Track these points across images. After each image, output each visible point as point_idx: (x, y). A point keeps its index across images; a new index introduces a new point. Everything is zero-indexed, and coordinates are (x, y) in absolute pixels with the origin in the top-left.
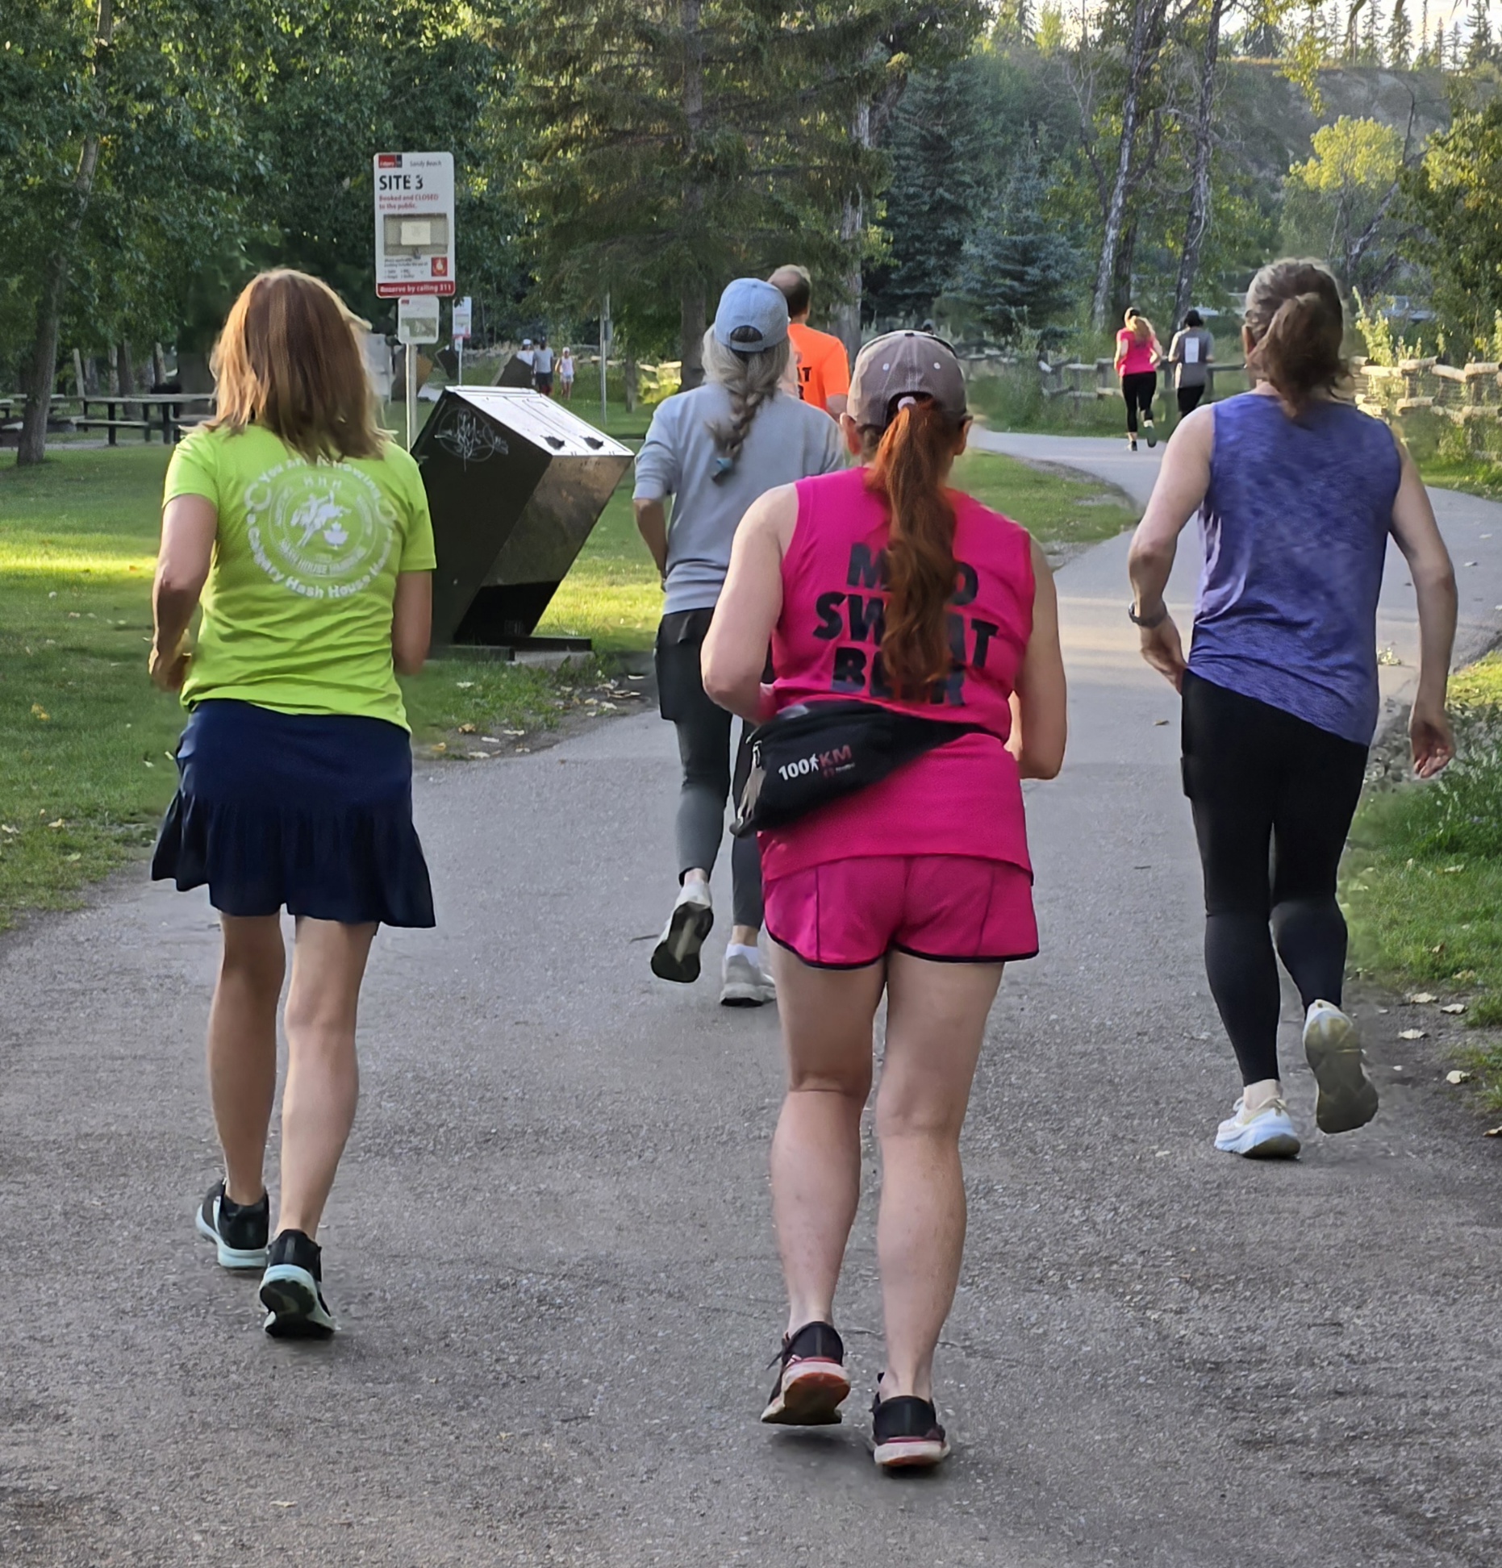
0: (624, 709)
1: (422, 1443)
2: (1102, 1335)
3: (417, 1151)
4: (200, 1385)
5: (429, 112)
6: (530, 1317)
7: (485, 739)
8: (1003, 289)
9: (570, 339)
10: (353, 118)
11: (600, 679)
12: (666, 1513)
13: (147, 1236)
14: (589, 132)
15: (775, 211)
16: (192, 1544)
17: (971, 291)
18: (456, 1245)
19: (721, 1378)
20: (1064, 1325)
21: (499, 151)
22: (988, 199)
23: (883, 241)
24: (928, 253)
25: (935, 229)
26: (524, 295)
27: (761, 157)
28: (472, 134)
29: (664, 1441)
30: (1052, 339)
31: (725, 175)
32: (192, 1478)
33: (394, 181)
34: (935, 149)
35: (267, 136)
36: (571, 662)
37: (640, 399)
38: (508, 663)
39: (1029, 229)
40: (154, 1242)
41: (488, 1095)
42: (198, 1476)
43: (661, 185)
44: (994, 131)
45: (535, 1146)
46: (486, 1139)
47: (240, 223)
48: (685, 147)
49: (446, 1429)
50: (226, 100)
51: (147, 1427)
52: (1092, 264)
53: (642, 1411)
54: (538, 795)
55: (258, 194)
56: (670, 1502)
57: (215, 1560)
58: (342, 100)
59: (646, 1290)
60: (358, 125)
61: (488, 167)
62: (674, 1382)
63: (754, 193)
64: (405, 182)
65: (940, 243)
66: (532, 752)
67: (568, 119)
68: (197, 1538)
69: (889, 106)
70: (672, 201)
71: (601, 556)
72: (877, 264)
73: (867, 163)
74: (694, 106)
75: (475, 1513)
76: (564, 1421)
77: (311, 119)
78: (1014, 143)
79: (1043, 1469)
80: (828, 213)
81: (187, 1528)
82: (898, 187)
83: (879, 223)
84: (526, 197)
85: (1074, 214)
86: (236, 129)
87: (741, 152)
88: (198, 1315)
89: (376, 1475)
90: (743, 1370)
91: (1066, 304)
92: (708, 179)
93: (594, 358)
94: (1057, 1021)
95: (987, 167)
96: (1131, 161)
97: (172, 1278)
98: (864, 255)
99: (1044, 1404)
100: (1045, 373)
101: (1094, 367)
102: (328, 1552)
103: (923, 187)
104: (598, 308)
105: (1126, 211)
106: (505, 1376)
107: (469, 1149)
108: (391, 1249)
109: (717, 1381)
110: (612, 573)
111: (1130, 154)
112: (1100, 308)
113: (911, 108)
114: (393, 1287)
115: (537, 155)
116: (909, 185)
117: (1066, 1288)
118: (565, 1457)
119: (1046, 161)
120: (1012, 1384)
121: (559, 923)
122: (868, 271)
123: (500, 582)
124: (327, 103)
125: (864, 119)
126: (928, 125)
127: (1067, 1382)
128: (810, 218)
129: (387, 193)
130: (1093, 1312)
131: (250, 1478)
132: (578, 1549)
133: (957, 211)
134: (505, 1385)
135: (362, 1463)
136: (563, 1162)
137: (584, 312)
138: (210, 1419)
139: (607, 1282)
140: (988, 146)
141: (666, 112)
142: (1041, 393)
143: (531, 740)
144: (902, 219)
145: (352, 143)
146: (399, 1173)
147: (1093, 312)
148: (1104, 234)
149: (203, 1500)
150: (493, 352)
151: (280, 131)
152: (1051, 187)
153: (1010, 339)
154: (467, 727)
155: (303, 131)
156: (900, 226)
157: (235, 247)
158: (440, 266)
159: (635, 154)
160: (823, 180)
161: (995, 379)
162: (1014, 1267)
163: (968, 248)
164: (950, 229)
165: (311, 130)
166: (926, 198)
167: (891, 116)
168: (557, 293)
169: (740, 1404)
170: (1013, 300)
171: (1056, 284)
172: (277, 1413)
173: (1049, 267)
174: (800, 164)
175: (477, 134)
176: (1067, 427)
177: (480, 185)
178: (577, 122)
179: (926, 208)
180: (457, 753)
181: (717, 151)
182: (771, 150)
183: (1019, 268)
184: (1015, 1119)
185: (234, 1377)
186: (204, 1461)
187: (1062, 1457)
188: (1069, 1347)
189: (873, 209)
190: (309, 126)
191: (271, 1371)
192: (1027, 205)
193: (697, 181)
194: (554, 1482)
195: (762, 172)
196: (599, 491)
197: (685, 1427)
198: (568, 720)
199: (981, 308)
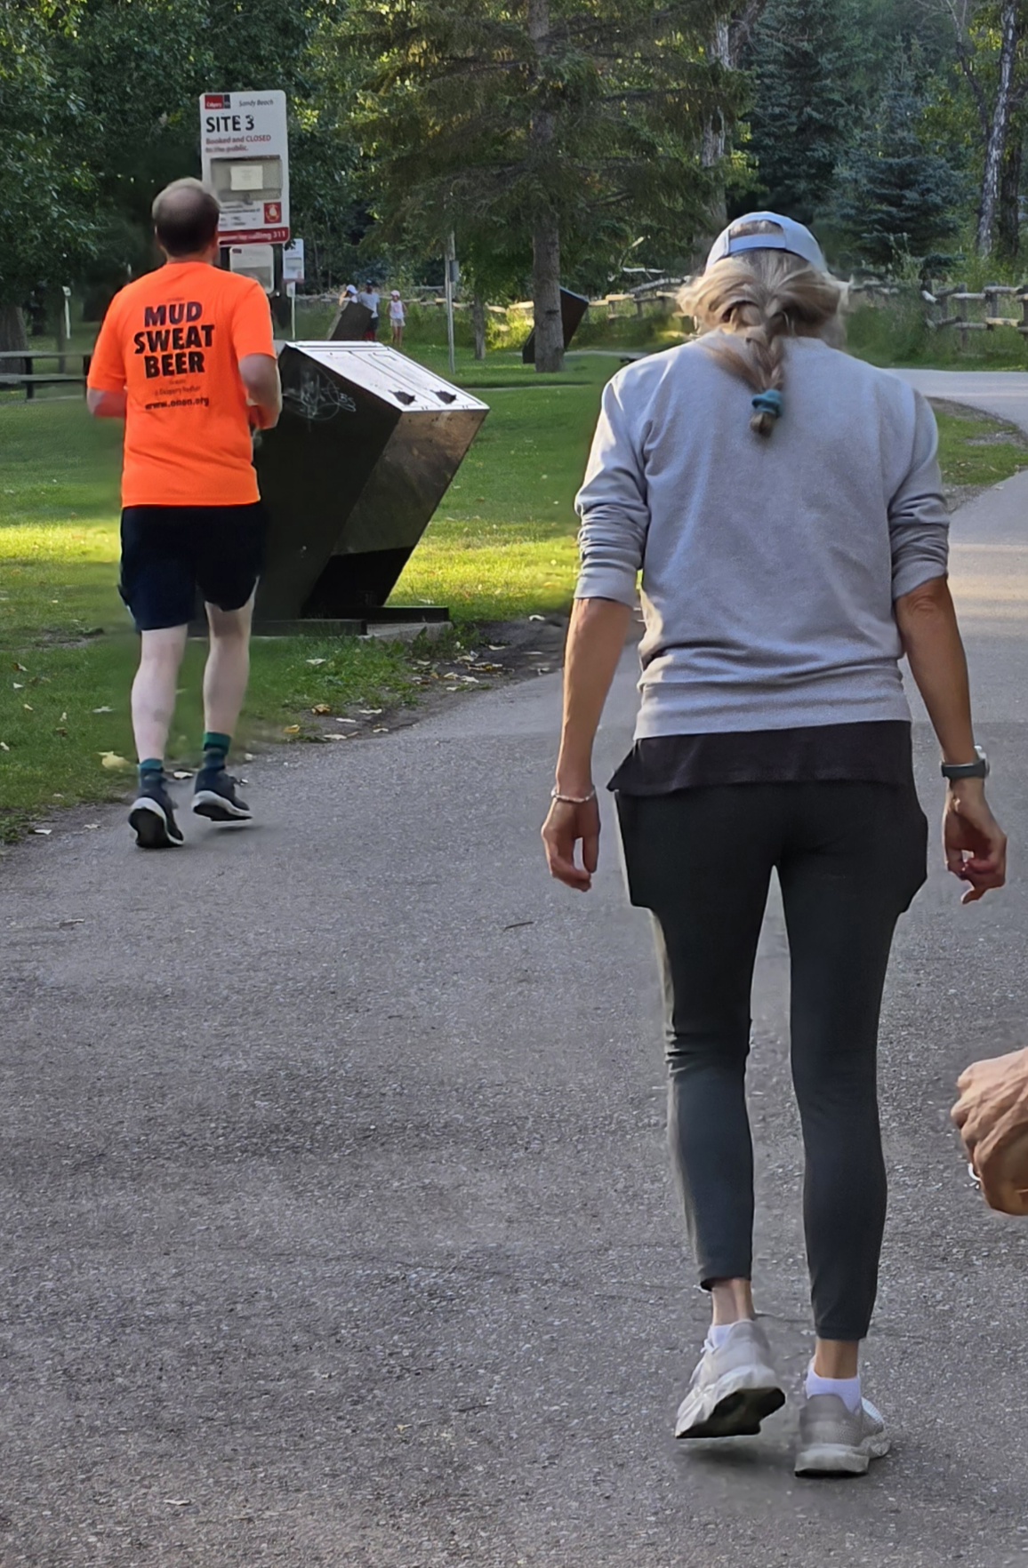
0: (487, 682)
1: (318, 1438)
2: (1011, 1310)
3: (295, 1149)
4: (85, 1389)
5: (253, 41)
6: (421, 1310)
7: (340, 720)
8: (880, 215)
9: (412, 281)
10: (170, 50)
11: (459, 650)
12: (570, 1497)
13: (19, 1244)
14: (428, 60)
15: (630, 138)
16: (87, 1544)
17: (846, 217)
18: (342, 1242)
19: (621, 1364)
20: (971, 1301)
21: (331, 80)
22: (860, 118)
23: (749, 165)
24: (797, 177)
25: (803, 152)
26: (362, 235)
27: (614, 81)
28: (300, 64)
29: (564, 1427)
30: (936, 267)
31: (576, 102)
32: (83, 1481)
33: (222, 122)
34: (801, 66)
35: (75, 73)
36: (427, 634)
37: (489, 344)
38: (360, 637)
39: (906, 152)
40: (27, 1250)
41: (365, 1090)
42: (89, 1479)
43: (507, 115)
44: (866, 45)
45: (416, 1141)
46: (365, 1136)
47: (50, 168)
48: (532, 73)
49: (343, 1423)
50: (31, 36)
51: (32, 1434)
52: (976, 187)
53: (540, 1399)
54: (400, 777)
55: (67, 134)
56: (573, 1486)
57: (112, 1560)
58: (158, 30)
59: (540, 1280)
60: (175, 57)
61: (319, 97)
62: (573, 1370)
63: (606, 120)
64: (235, 123)
65: (810, 166)
66: (391, 732)
67: (404, 46)
68: (92, 1539)
69: (750, 22)
70: (520, 133)
71: (454, 516)
72: (744, 192)
73: (728, 84)
74: (540, 31)
75: (378, 1503)
76: (462, 1411)
77: (124, 51)
78: (886, 58)
79: (952, 1443)
80: (687, 138)
81: (82, 1530)
82: (762, 107)
83: (741, 147)
84: (362, 129)
85: (953, 134)
86: (45, 66)
87: (592, 77)
88: (79, 1320)
89: (275, 1471)
90: (642, 1355)
91: (950, 229)
92: (559, 105)
93: (439, 300)
94: (955, 995)
95: (858, 83)
96: (1012, 78)
97: (50, 1285)
98: (729, 181)
99: (952, 1379)
100: (929, 302)
101: (982, 295)
102: (229, 1547)
103: (789, 107)
104: (443, 249)
105: (1009, 129)
106: (398, 1369)
107: (348, 1147)
108: (275, 1248)
109: (616, 1366)
110: (467, 534)
111: (1011, 70)
112: (985, 233)
113: (775, 24)
114: (279, 1284)
115: (373, 85)
116: (773, 105)
117: (971, 1265)
118: (465, 1445)
119: (921, 78)
120: (917, 1361)
121: (427, 911)
122: (733, 200)
123: (351, 550)
124: (140, 35)
125: (723, 36)
126: (792, 40)
127: (976, 1356)
128: (667, 145)
129: (215, 135)
130: (1000, 1288)
131: (143, 1479)
132: (483, 1534)
133: (827, 131)
134: (399, 1378)
135: (260, 1458)
136: (446, 1156)
137: (427, 253)
138: (98, 1423)
139: (498, 1273)
140: (858, 64)
141: (508, 36)
142: (926, 325)
143: (388, 719)
144: (768, 141)
145: (169, 76)
146: (279, 1172)
147: (979, 237)
148: (987, 155)
149: (96, 1501)
150: (328, 297)
151: (91, 67)
152: (928, 105)
153: (890, 266)
154: (321, 708)
155: (115, 64)
156: (765, 148)
157: (45, 193)
158: (273, 212)
159: (477, 82)
160: (680, 104)
161: (876, 309)
162: (917, 1245)
163: (842, 171)
164: (821, 150)
165: (124, 64)
166: (794, 120)
167: (752, 33)
168: (397, 234)
169: (641, 1389)
170: (891, 226)
171: (937, 209)
172: (165, 1415)
173: (929, 190)
174: (656, 87)
175: (307, 64)
176: (955, 361)
177: (311, 117)
178: (415, 50)
179: (794, 129)
180: (312, 735)
181: (567, 77)
182: (622, 74)
183: (897, 192)
184: (914, 1097)
185: (120, 1380)
186: (95, 1464)
187: (971, 1430)
188: (976, 1322)
189: (736, 133)
190: (121, 60)
191: (157, 1373)
192: (902, 125)
193: (546, 109)
194: (454, 1471)
195: (615, 97)
196: (451, 448)
197: (587, 1414)
198: (427, 696)
199: (857, 235)
